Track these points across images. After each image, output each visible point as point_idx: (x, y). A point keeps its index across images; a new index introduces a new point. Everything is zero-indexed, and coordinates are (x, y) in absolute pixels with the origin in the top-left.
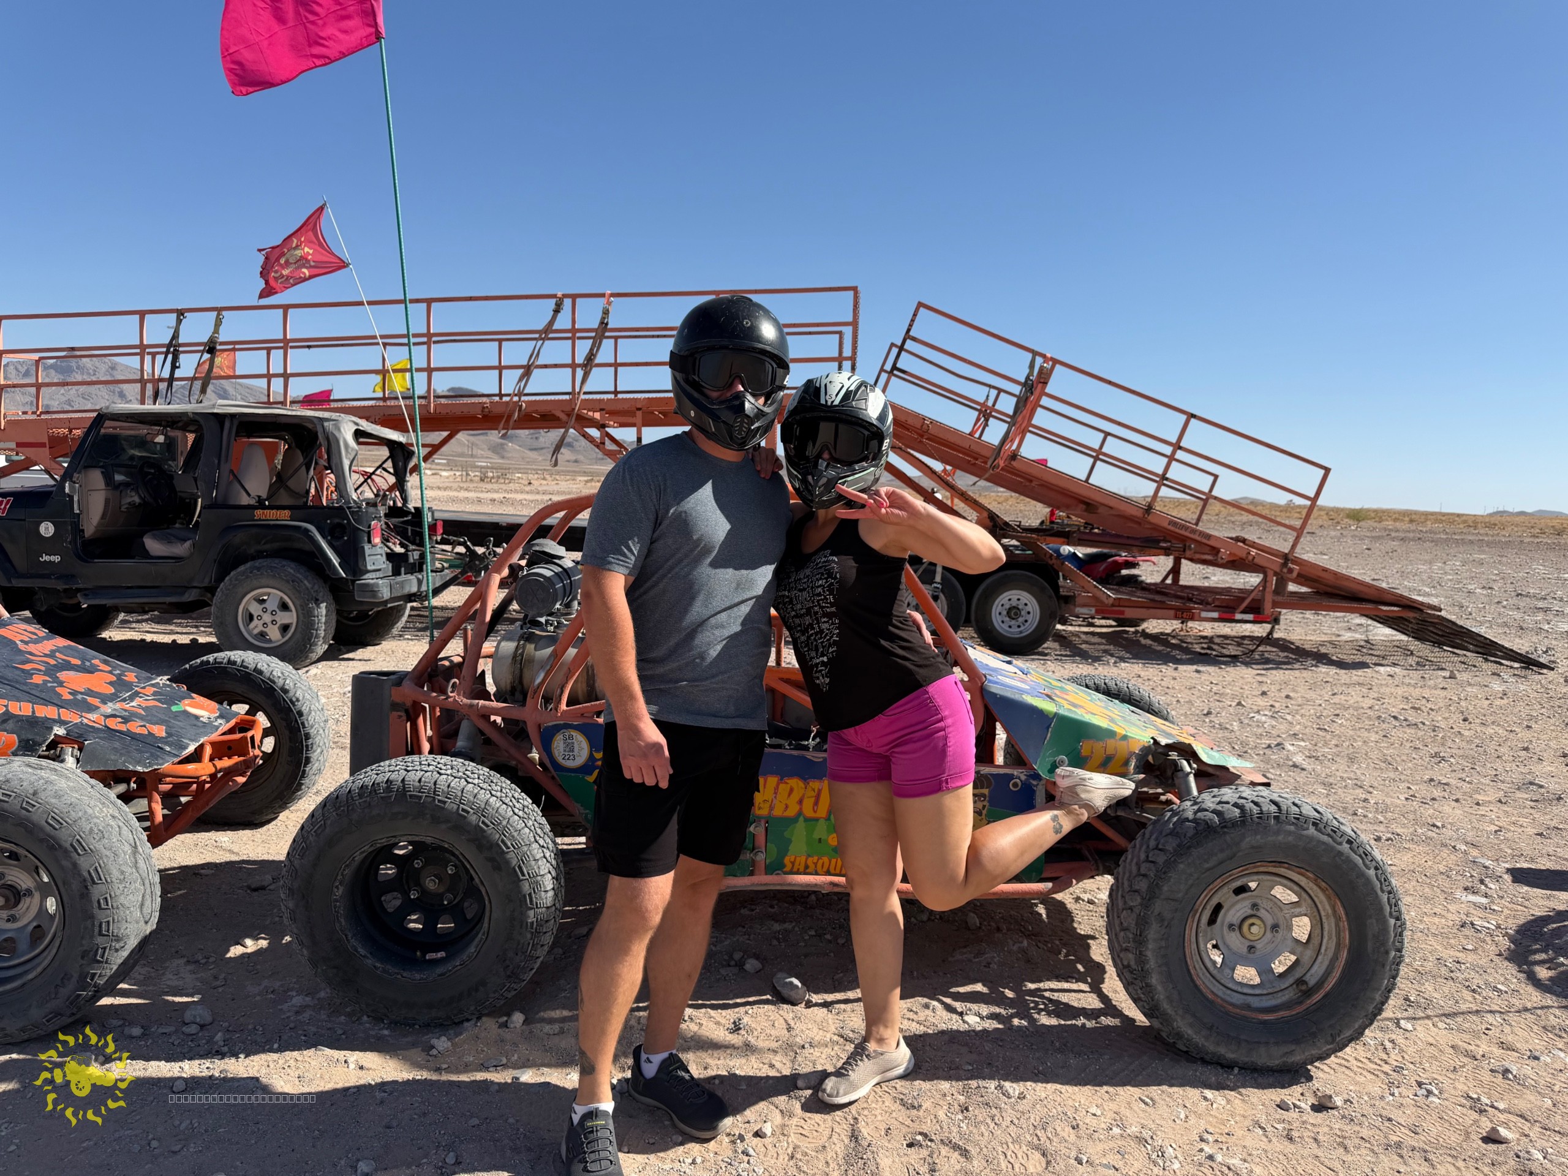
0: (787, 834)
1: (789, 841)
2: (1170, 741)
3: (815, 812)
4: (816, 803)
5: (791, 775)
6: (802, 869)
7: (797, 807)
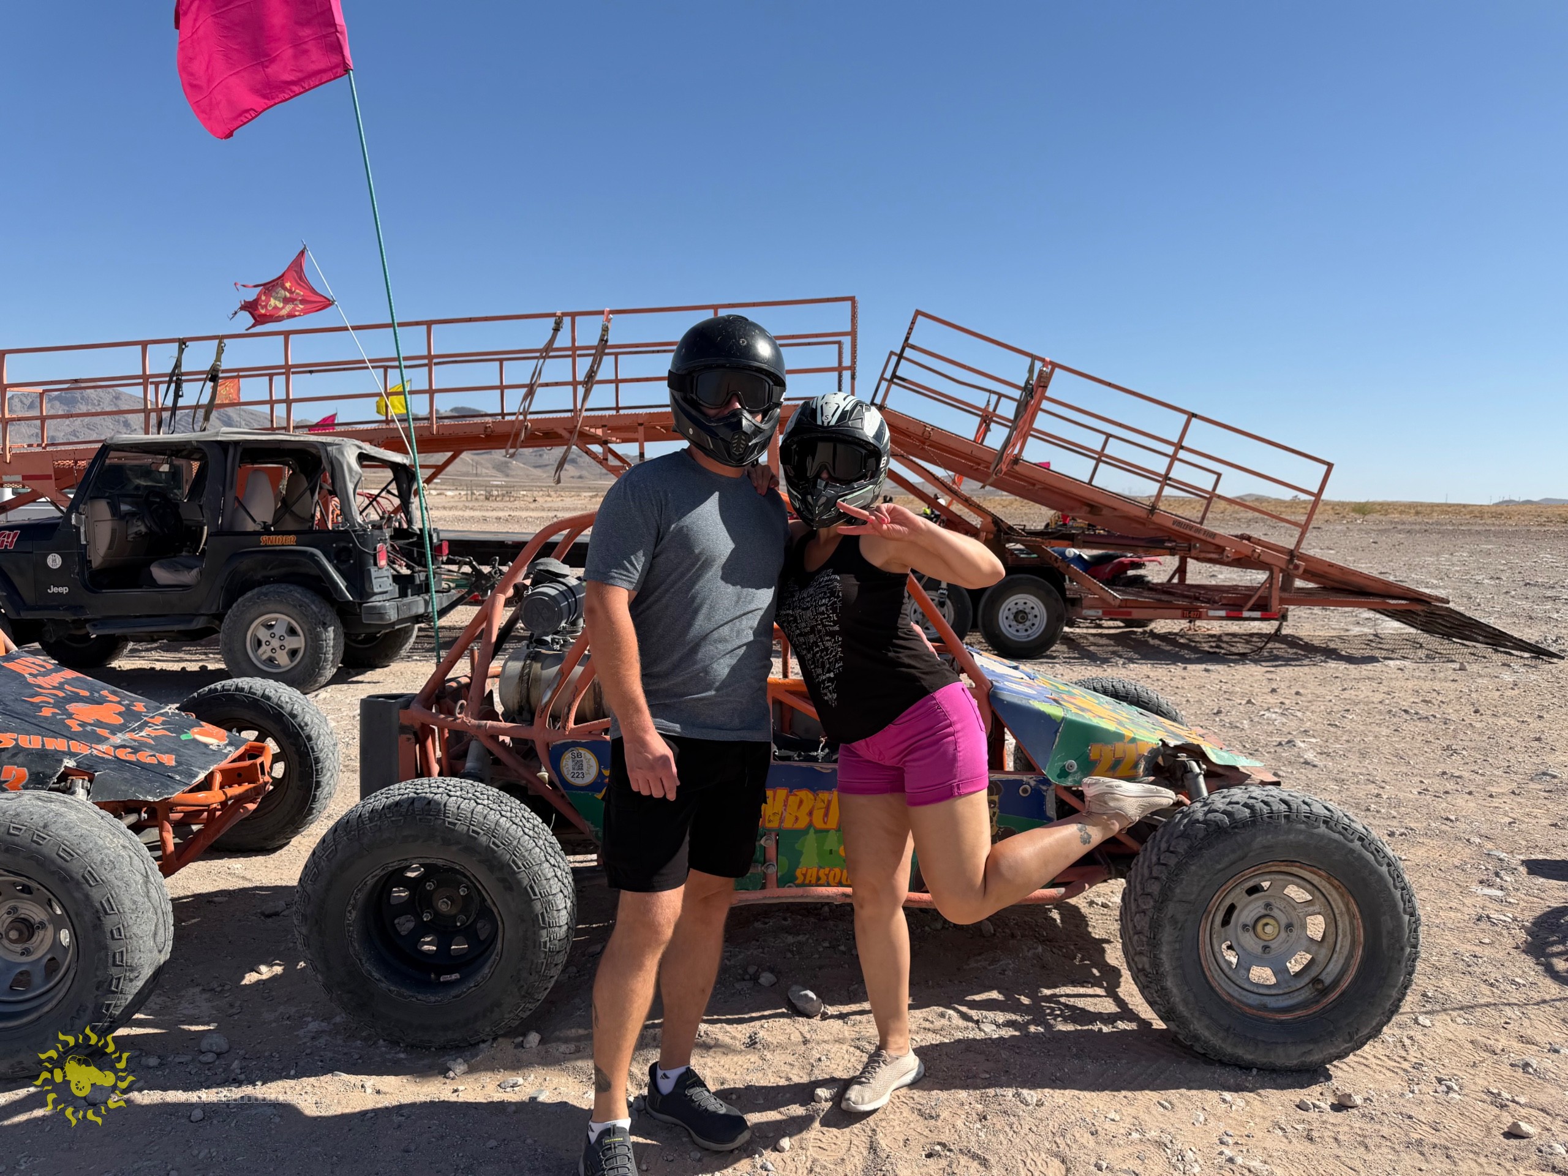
0: (797, 846)
1: (801, 853)
2: (1179, 743)
3: (825, 823)
4: (826, 815)
5: (800, 787)
6: (813, 881)
7: (807, 819)
